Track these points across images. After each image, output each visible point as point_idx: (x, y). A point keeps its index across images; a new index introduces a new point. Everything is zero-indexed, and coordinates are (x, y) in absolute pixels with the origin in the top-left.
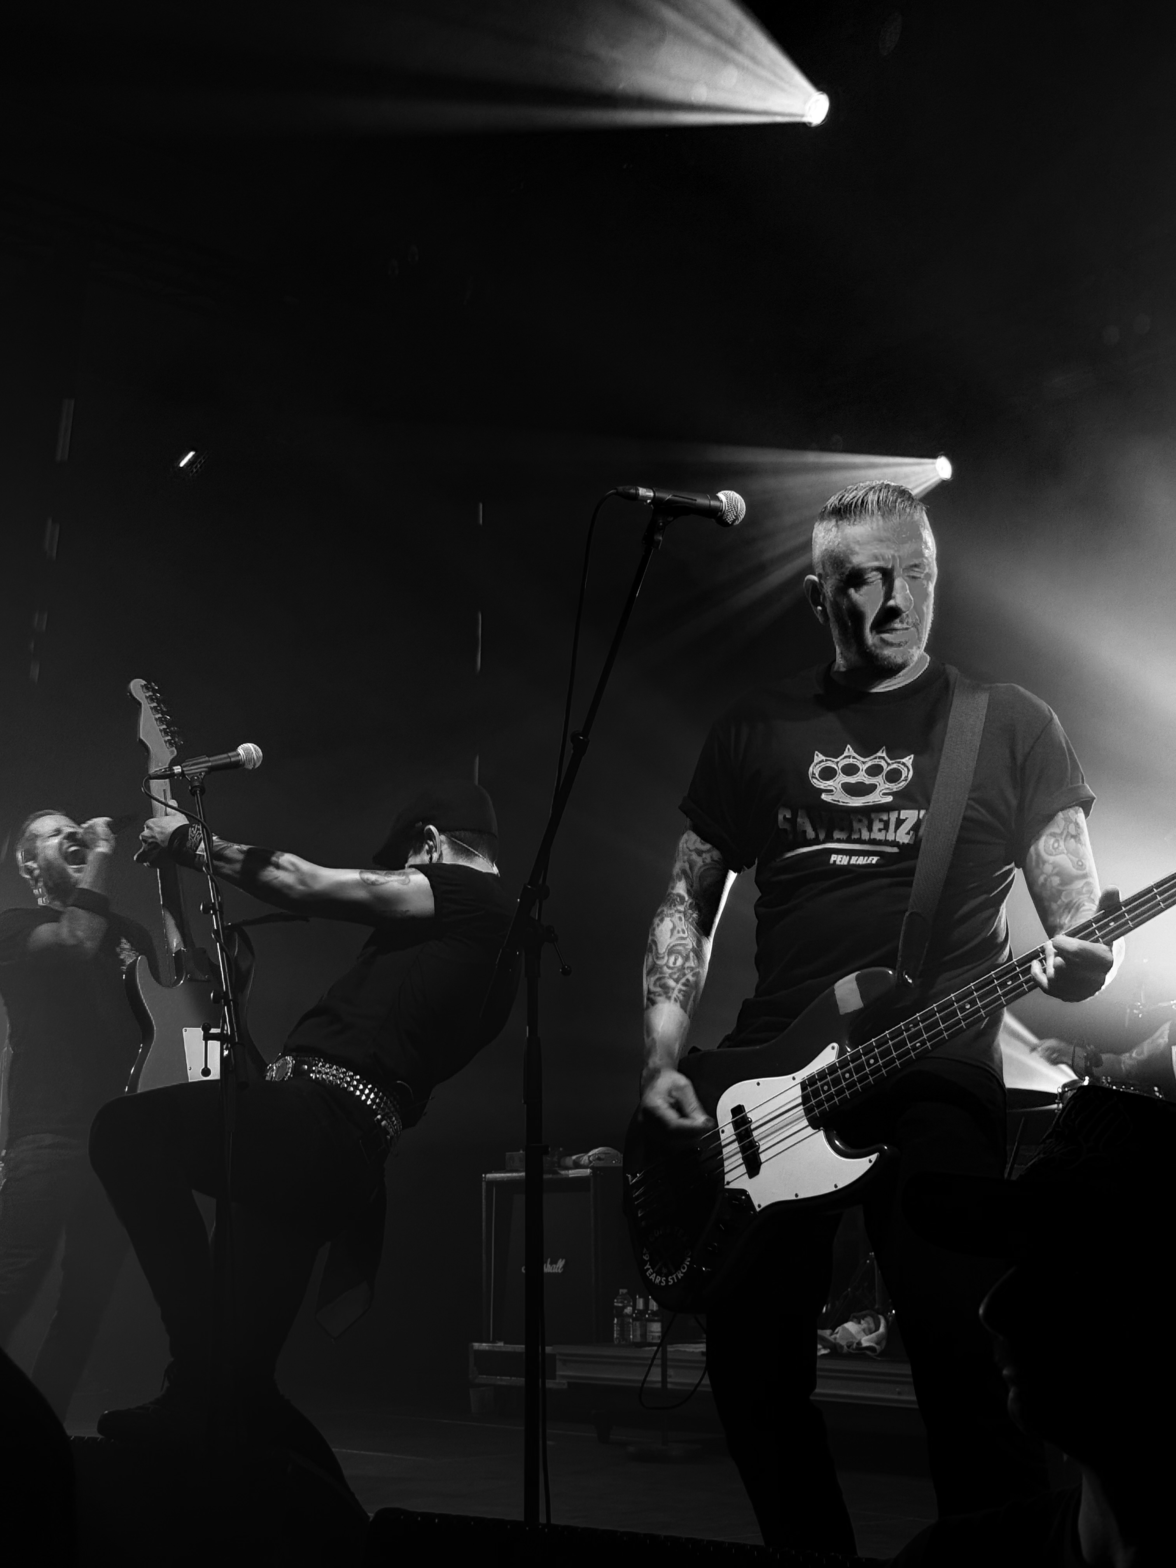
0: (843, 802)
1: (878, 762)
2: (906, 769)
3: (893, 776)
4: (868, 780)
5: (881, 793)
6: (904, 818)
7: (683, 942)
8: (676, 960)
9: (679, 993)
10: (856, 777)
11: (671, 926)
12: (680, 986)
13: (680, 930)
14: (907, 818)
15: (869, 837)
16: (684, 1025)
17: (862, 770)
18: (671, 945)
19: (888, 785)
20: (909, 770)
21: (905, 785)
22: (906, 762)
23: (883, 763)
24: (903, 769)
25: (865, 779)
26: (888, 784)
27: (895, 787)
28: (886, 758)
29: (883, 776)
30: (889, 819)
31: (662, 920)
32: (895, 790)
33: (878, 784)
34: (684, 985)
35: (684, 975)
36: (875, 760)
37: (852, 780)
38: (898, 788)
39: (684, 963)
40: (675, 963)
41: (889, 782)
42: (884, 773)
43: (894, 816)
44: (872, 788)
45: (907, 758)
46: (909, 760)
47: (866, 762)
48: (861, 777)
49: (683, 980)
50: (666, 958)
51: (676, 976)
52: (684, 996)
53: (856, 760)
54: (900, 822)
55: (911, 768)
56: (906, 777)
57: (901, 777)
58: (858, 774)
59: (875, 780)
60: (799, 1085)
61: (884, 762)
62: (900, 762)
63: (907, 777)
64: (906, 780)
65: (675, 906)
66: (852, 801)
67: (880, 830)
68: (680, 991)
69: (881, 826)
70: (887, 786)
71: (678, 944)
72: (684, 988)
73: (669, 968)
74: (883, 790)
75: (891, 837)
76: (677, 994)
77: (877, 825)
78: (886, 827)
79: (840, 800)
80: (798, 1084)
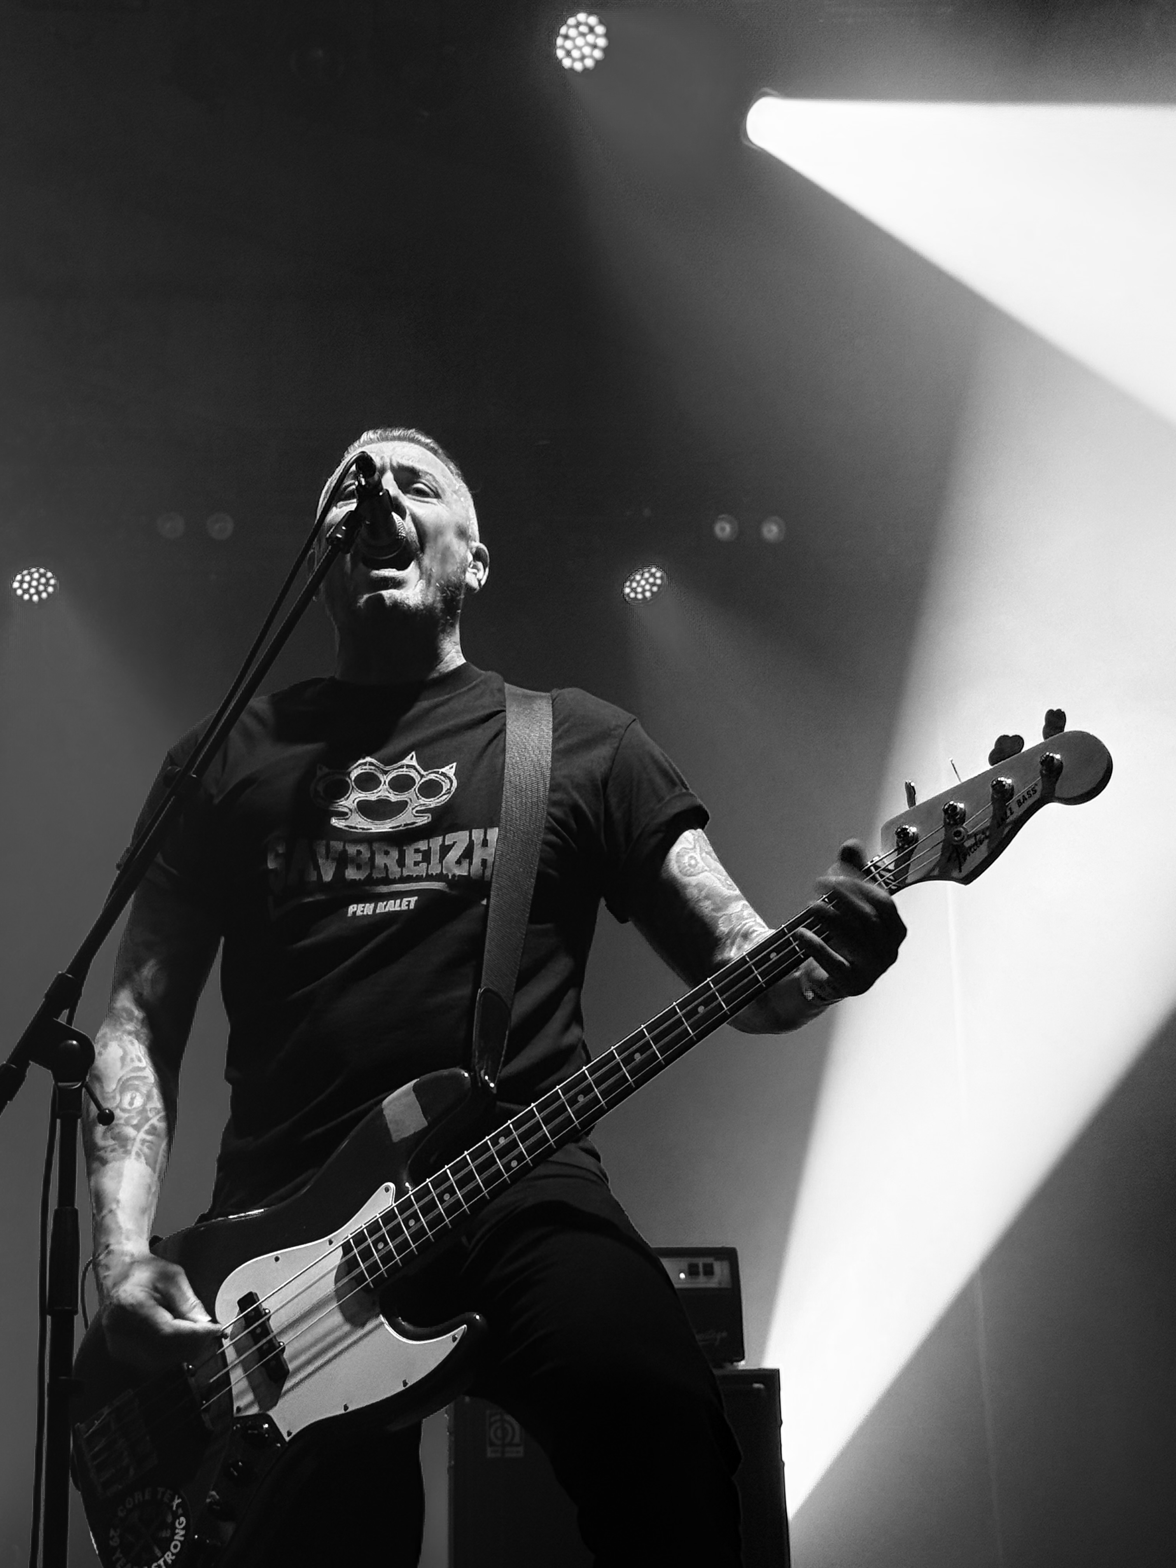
0: (363, 829)
1: (406, 772)
2: (447, 781)
3: (431, 789)
4: (393, 797)
5: (414, 811)
6: (451, 843)
7: (140, 1074)
8: (133, 1099)
9: (142, 1144)
10: (377, 793)
11: (120, 1052)
12: (142, 1135)
13: (134, 1056)
14: (455, 843)
15: (400, 874)
16: (153, 1190)
17: (385, 782)
18: (125, 1078)
19: (423, 800)
20: (451, 782)
21: (448, 799)
22: (447, 772)
23: (413, 774)
24: (444, 781)
25: (389, 795)
26: (423, 798)
27: (433, 803)
28: (418, 767)
29: (415, 790)
30: (430, 848)
31: (105, 1046)
32: (432, 806)
33: (409, 800)
34: (148, 1132)
35: (148, 1119)
36: (401, 770)
37: (372, 796)
38: (438, 803)
39: (144, 1105)
40: (131, 1104)
41: (424, 797)
42: (417, 786)
43: (436, 843)
44: (402, 806)
45: (447, 768)
46: (450, 770)
47: (389, 771)
48: (384, 792)
49: (146, 1127)
50: (118, 1098)
51: (135, 1122)
52: (149, 1148)
53: (373, 767)
54: (445, 850)
55: (454, 778)
56: (448, 789)
57: (442, 791)
58: (379, 789)
59: (404, 796)
60: (341, 1248)
61: (414, 771)
62: (439, 772)
63: (450, 789)
64: (449, 793)
65: (121, 1024)
66: (375, 826)
67: (416, 864)
68: (144, 1141)
69: (419, 857)
70: (422, 802)
71: (133, 1077)
72: (149, 1138)
73: (123, 1110)
74: (416, 806)
75: (435, 870)
76: (140, 1146)
77: (411, 857)
78: (427, 856)
79: (359, 826)
80: (339, 1246)
